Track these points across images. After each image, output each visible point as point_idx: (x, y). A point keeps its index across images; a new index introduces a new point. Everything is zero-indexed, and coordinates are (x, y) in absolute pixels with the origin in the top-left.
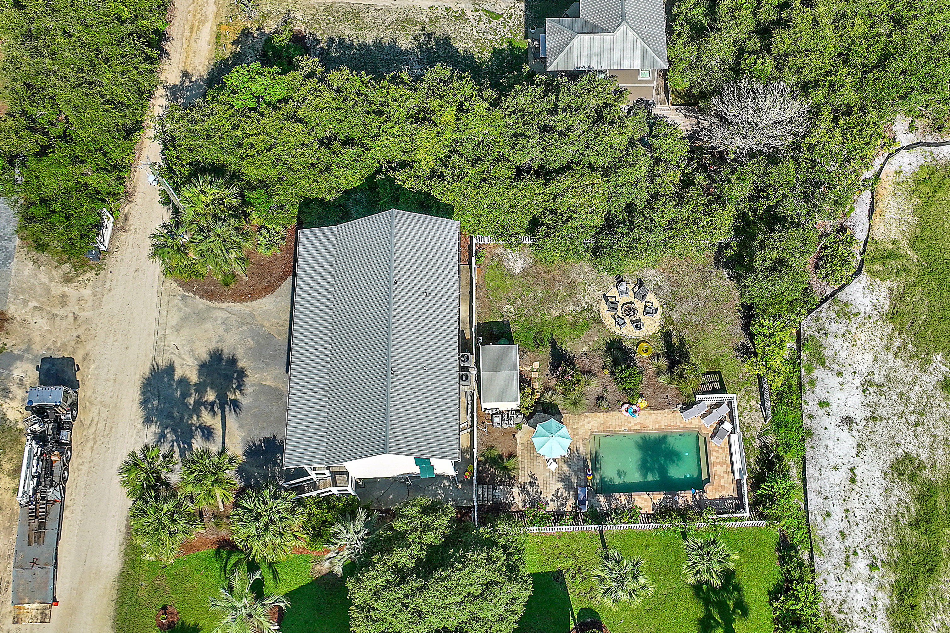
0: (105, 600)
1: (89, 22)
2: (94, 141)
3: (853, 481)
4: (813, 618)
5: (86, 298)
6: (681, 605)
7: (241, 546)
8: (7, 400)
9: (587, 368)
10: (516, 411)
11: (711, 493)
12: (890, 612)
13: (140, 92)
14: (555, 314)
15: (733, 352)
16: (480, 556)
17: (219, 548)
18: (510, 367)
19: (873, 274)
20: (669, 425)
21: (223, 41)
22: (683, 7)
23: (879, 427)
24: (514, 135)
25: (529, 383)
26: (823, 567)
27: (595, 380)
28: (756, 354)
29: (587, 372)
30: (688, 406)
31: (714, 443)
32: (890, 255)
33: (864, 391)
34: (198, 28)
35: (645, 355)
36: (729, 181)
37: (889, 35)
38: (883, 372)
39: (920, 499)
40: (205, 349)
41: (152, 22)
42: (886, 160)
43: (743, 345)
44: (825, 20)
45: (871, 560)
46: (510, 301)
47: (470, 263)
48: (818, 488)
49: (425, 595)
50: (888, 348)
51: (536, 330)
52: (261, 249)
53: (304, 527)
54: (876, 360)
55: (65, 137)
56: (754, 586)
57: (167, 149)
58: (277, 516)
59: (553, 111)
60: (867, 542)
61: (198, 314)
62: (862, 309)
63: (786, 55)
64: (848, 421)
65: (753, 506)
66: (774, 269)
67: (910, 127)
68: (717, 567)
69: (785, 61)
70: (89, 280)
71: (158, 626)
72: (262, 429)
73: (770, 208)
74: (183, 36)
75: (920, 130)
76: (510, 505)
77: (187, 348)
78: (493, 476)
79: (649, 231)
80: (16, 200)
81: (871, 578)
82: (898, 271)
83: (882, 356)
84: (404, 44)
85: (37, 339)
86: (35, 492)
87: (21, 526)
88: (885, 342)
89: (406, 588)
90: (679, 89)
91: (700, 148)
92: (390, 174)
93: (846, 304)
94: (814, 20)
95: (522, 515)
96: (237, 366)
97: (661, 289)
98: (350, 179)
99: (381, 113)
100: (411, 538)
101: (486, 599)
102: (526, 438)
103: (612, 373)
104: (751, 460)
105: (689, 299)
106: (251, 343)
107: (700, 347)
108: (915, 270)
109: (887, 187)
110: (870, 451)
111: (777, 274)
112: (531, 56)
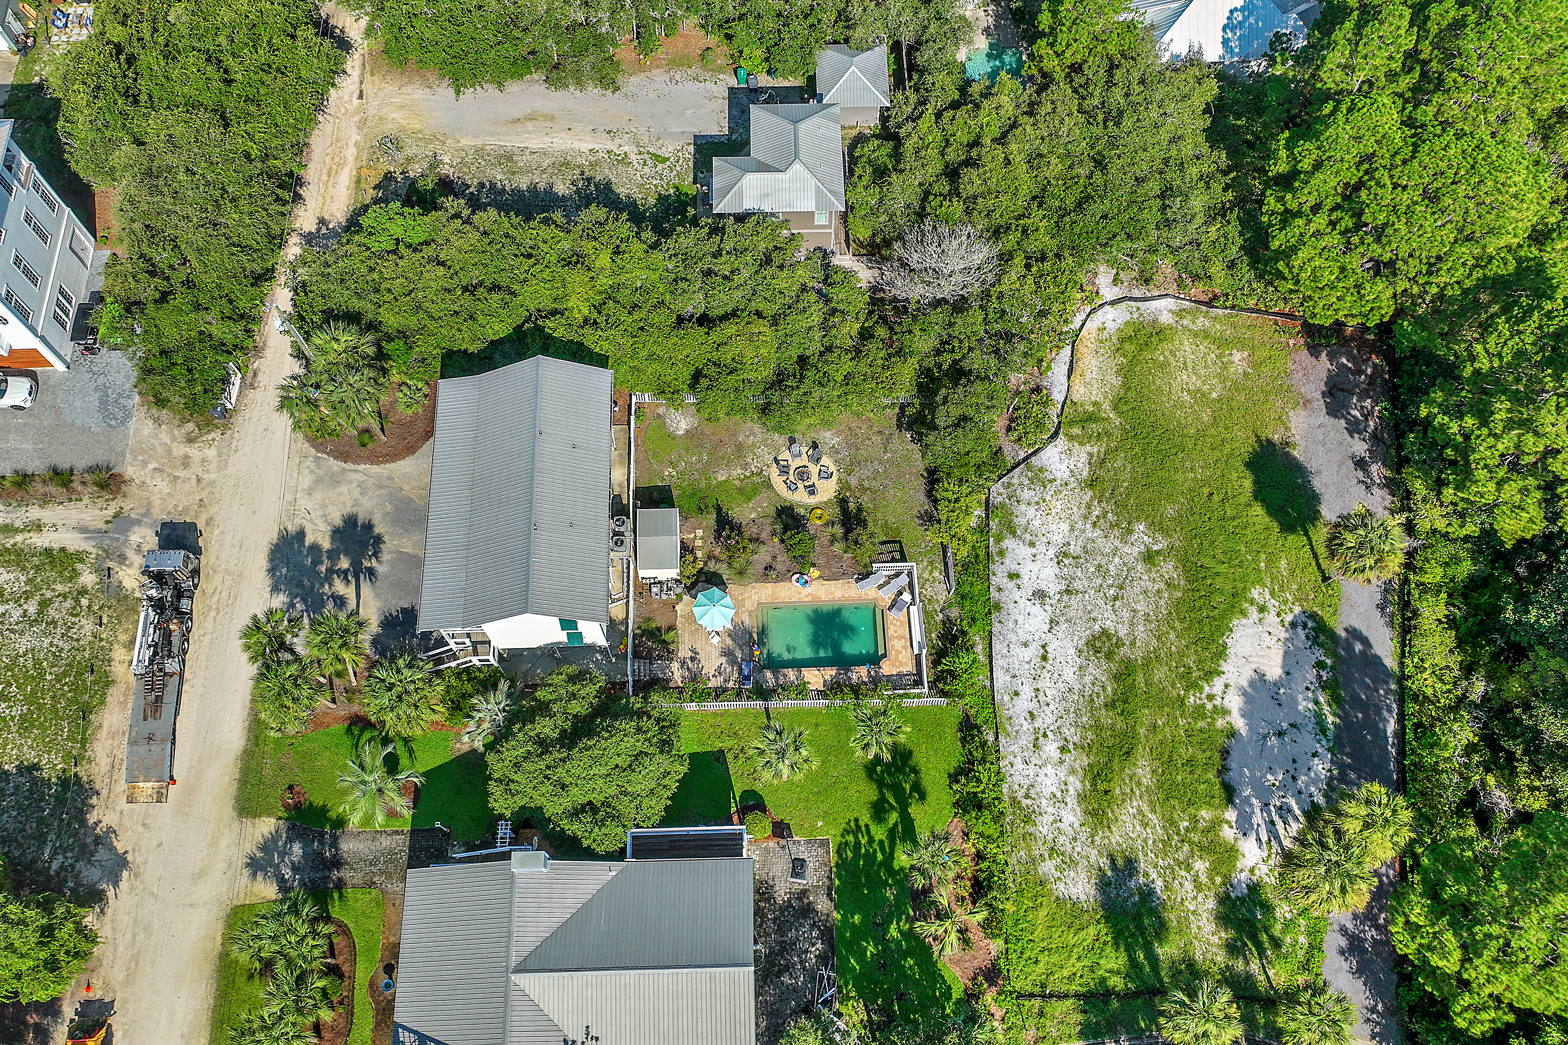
0: (227, 778)
1: (215, 160)
2: (219, 287)
3: (1044, 658)
4: (996, 802)
5: (210, 459)
6: (854, 787)
7: (373, 719)
8: (124, 567)
9: (755, 536)
10: (677, 581)
11: (887, 668)
12: (1082, 798)
13: (271, 238)
14: (721, 478)
15: (916, 520)
16: (629, 726)
17: (351, 725)
18: (670, 532)
19: (1071, 438)
20: (843, 596)
21: (363, 185)
22: (866, 149)
23: (1074, 601)
24: (675, 280)
25: (692, 551)
26: (1010, 750)
27: (762, 549)
28: (939, 522)
29: (756, 540)
30: (865, 575)
31: (891, 616)
32: (1091, 418)
33: (1058, 563)
34: (337, 172)
35: (818, 522)
36: (910, 332)
37: (1090, 177)
38: (1080, 543)
39: (1117, 677)
40: (338, 514)
41: (284, 163)
42: (1088, 316)
43: (926, 512)
44: (1018, 159)
45: (1062, 742)
46: (672, 464)
47: (629, 424)
48: (1006, 666)
49: (568, 765)
50: (1086, 517)
51: (700, 495)
52: (401, 408)
53: (443, 701)
54: (1072, 530)
55: (188, 283)
56: (933, 768)
57: (298, 294)
58: (412, 687)
59: (717, 254)
60: (1058, 724)
61: (331, 477)
62: (1058, 475)
63: (975, 197)
64: (1040, 595)
65: (933, 685)
66: (957, 425)
67: (1114, 280)
68: (888, 740)
69: (974, 203)
70: (213, 440)
71: (284, 806)
72: (400, 598)
73: (956, 363)
74: (320, 180)
75: (1126, 284)
76: (668, 681)
77: (319, 513)
78: (650, 650)
79: (823, 386)
80: (135, 353)
81: (1061, 762)
82: (1099, 434)
83: (1080, 525)
84: (562, 188)
85: (157, 503)
86: (151, 662)
87: (136, 700)
88: (1083, 511)
89: (548, 759)
90: (861, 239)
91: (882, 299)
92: (540, 322)
93: (1041, 470)
94: (1006, 158)
95: (681, 690)
96: (373, 532)
97: (837, 452)
98: (496, 328)
99: (530, 256)
100: (555, 708)
101: (634, 771)
102: (687, 610)
103: (782, 541)
104: (933, 635)
105: (869, 463)
106: (389, 508)
107: (879, 515)
108: (1117, 433)
109: (1089, 345)
110: (1064, 626)
111: (960, 431)
112: (699, 202)
